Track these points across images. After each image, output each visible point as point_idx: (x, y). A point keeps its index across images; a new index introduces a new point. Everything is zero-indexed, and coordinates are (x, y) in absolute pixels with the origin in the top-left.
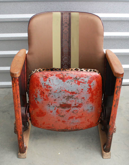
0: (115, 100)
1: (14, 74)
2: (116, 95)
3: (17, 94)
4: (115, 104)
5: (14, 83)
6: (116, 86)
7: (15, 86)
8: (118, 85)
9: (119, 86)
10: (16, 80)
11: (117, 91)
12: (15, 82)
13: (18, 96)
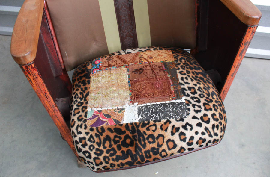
0: (237, 65)
1: (22, 59)
2: (239, 58)
3: (43, 92)
4: (233, 73)
5: (29, 75)
6: (243, 42)
7: (33, 79)
8: (248, 39)
9: (249, 41)
10: (31, 69)
11: (243, 51)
12: (29, 73)
13: (46, 96)
